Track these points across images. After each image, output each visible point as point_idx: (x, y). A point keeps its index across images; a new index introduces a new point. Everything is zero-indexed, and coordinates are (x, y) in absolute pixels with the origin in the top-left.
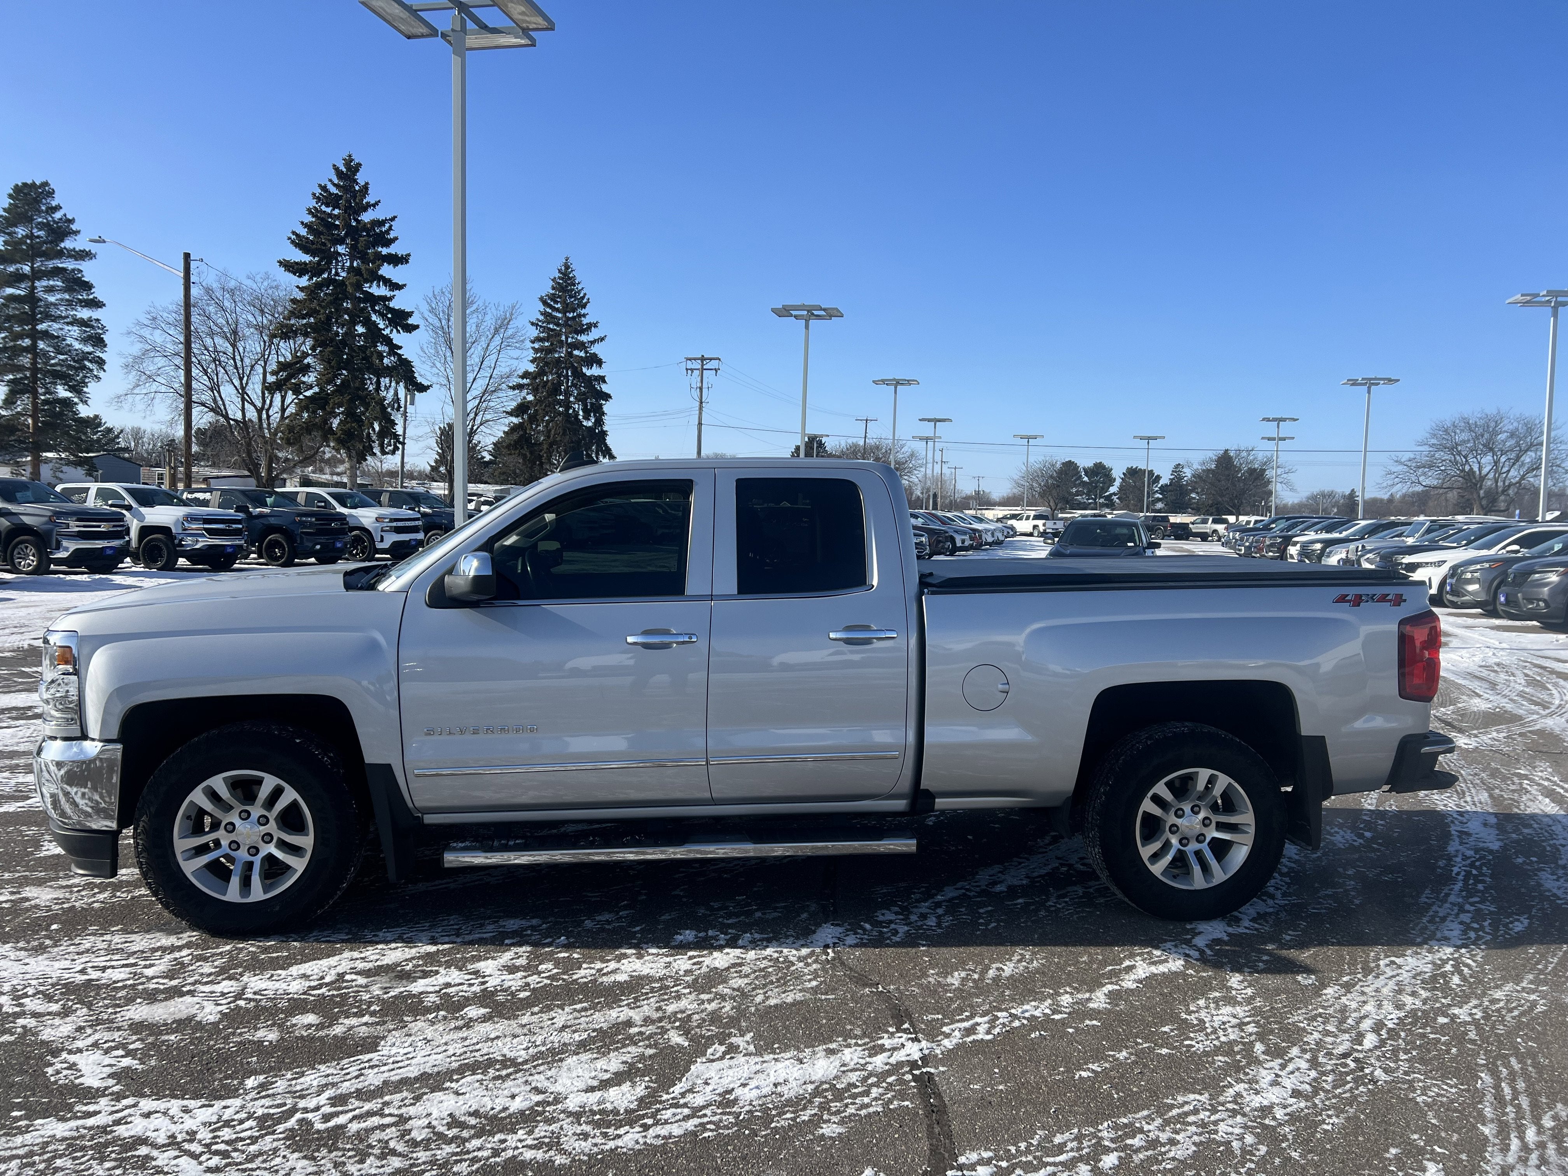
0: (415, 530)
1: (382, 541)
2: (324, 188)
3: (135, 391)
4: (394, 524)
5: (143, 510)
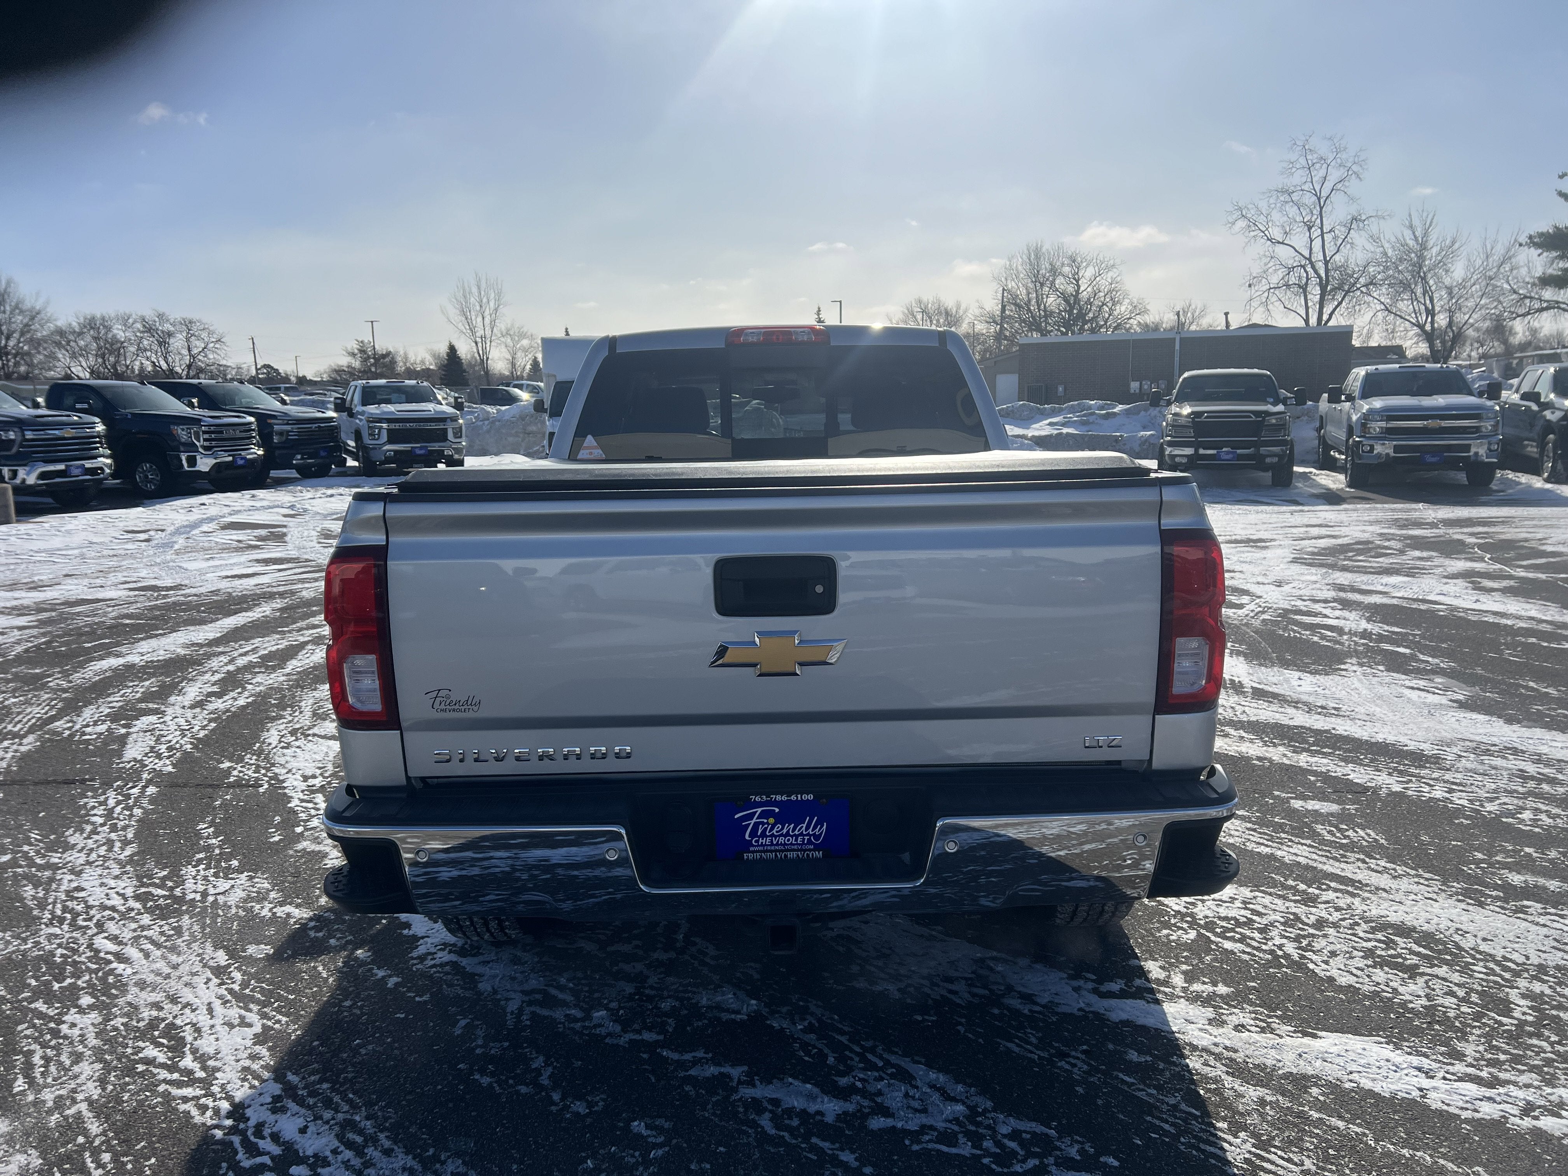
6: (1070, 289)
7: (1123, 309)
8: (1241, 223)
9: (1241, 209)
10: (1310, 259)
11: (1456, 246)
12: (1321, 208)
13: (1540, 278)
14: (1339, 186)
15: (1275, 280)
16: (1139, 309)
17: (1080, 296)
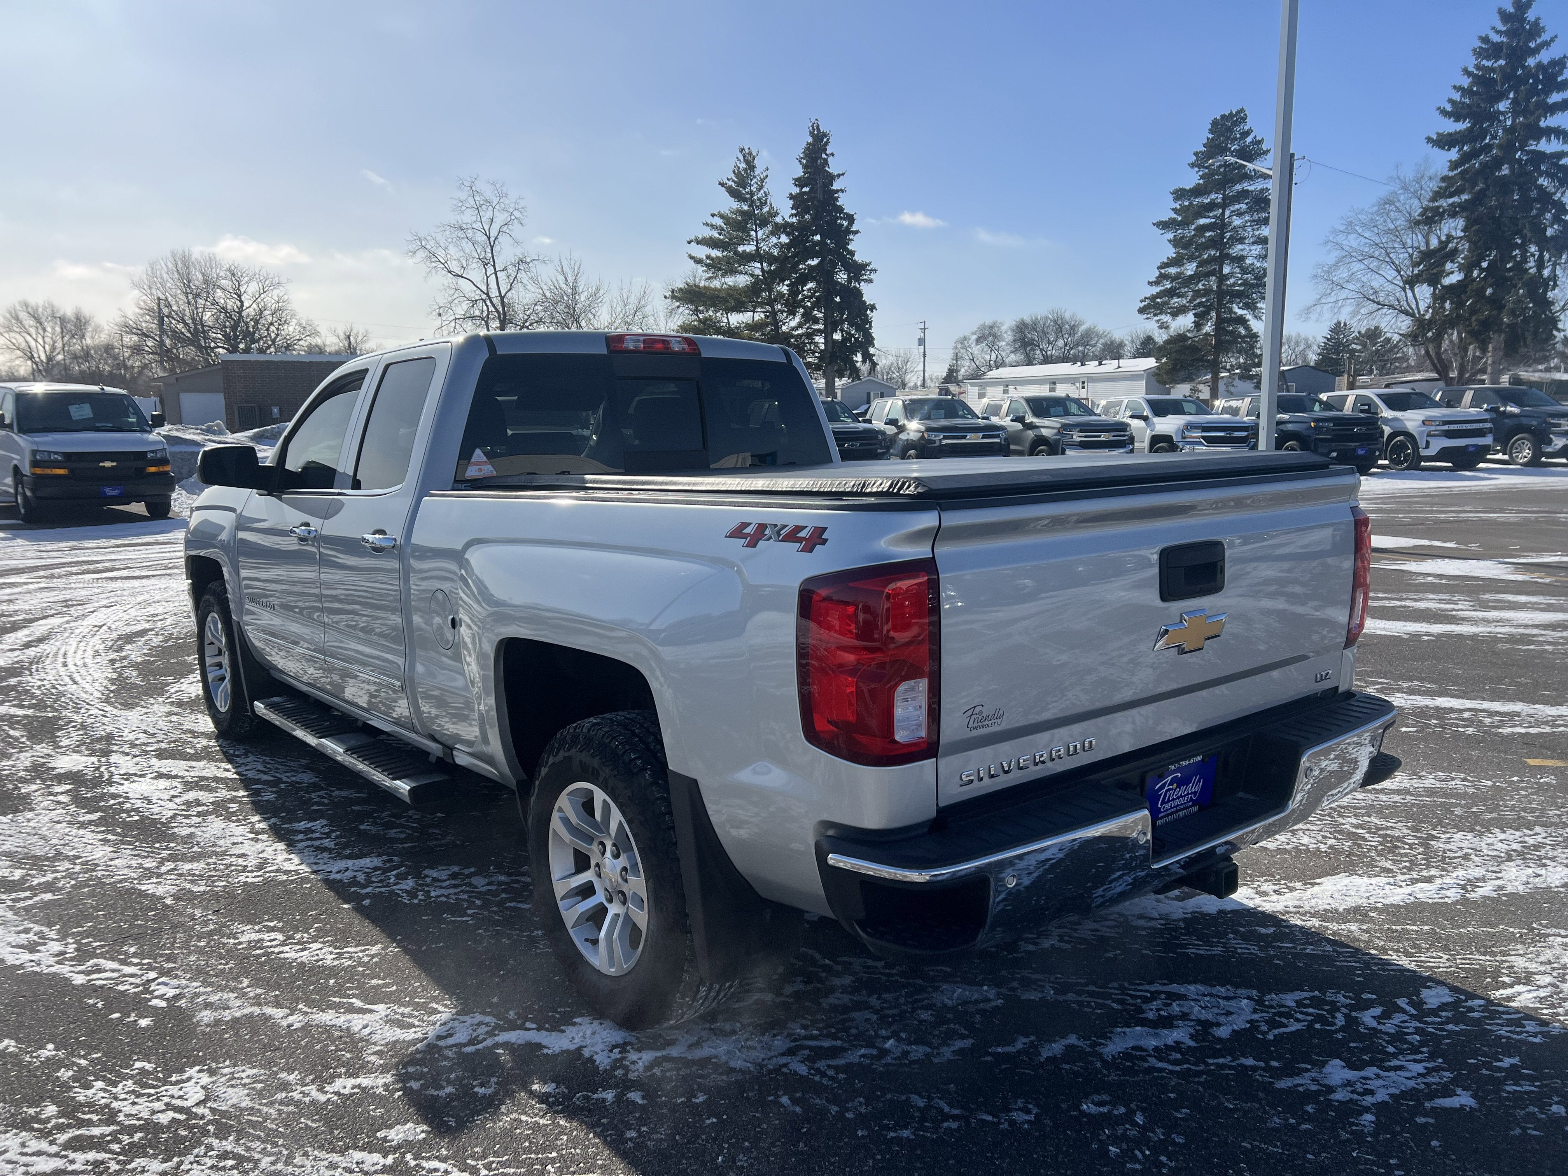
0: (1481, 433)
1: (1427, 446)
2: (1485, 40)
3: (1323, 301)
4: (1446, 427)
5: (1156, 420)
6: (231, 304)
7: (291, 329)
8: (422, 254)
9: (420, 240)
10: (487, 294)
11: (601, 293)
12: (492, 247)
13: (681, 326)
14: (505, 229)
15: (460, 311)
16: (308, 330)
17: (244, 313)
